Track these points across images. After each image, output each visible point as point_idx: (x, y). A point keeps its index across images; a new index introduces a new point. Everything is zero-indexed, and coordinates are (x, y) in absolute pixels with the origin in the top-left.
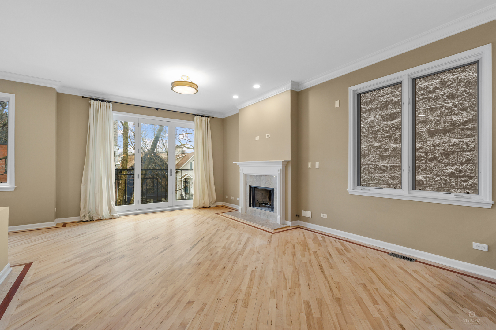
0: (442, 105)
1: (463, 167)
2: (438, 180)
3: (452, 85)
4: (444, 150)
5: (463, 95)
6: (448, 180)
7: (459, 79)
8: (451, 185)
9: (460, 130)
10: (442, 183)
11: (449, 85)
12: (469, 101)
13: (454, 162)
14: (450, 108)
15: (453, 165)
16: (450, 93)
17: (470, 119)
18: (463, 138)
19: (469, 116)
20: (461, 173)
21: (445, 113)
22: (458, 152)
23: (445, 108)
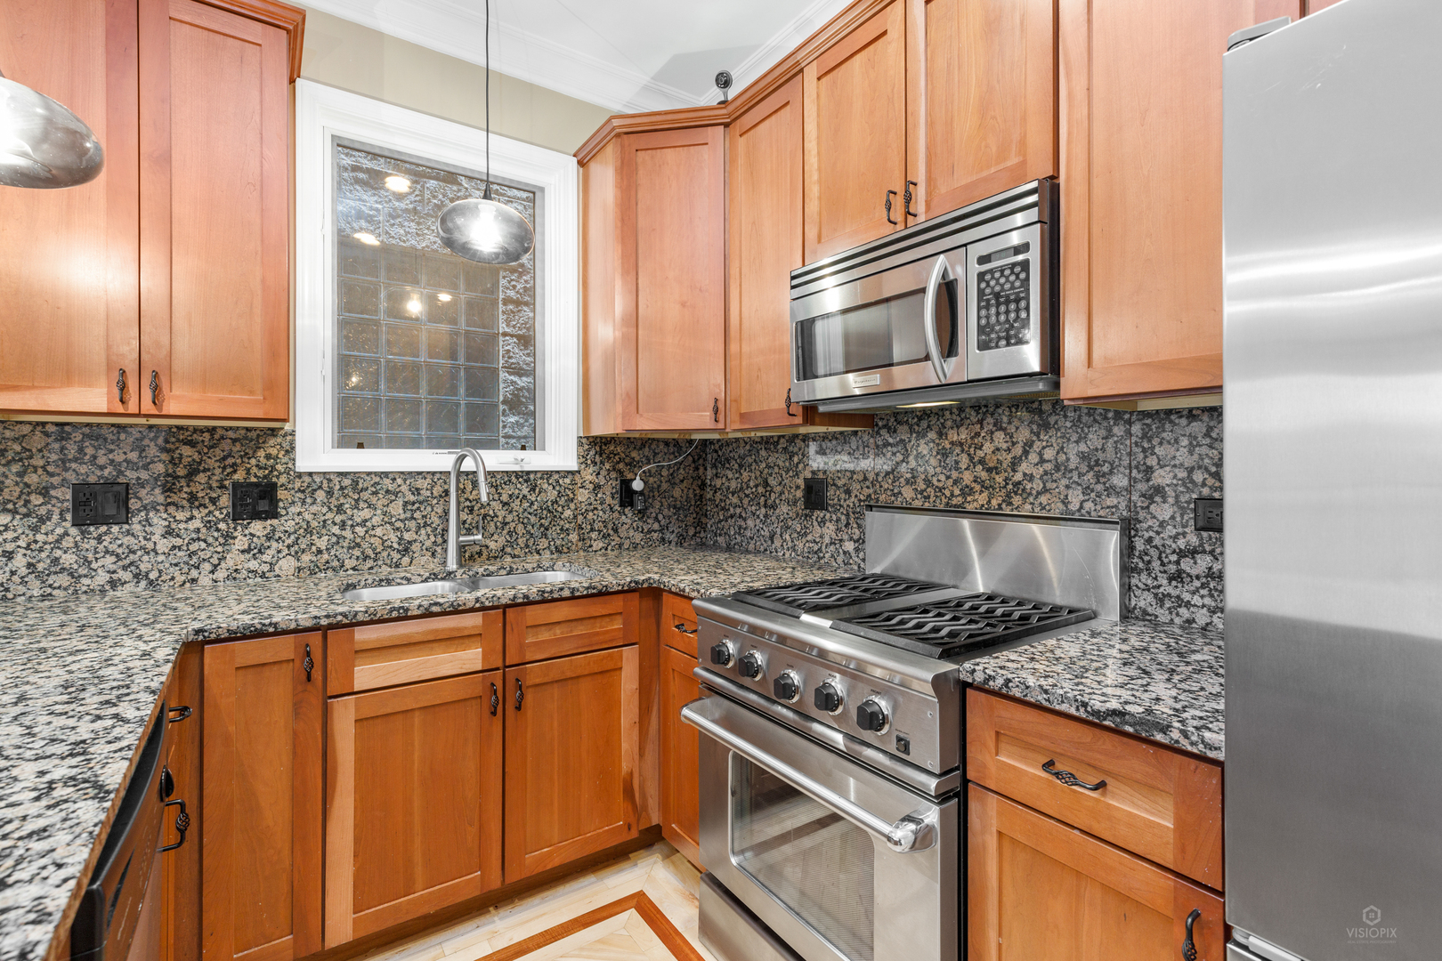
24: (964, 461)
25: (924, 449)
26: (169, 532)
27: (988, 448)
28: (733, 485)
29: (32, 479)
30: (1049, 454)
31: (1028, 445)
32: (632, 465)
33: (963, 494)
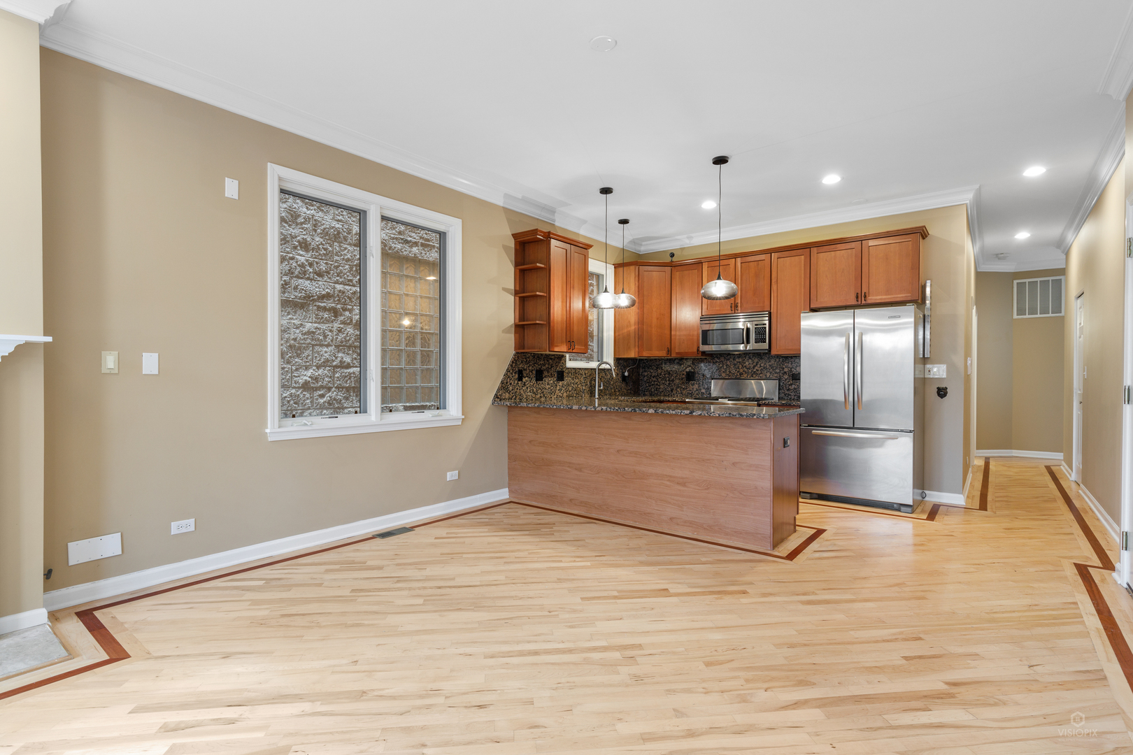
0: (291, 255)
1: (320, 372)
2: (286, 397)
3: (306, 226)
4: (295, 339)
5: (319, 248)
6: (302, 396)
7: (315, 220)
8: (305, 405)
9: (315, 308)
10: (292, 402)
11: (302, 223)
12: (326, 263)
13: (308, 364)
14: (302, 266)
15: (307, 368)
16: (303, 238)
17: (328, 293)
18: (319, 323)
19: (327, 288)
20: (317, 382)
21: (296, 273)
22: (313, 345)
23: (297, 262)
24: (741, 366)
25: (728, 363)
26: (548, 384)
27: (747, 363)
28: (653, 374)
29: (530, 368)
30: (762, 365)
31: (758, 362)
32: (625, 367)
33: (740, 375)
